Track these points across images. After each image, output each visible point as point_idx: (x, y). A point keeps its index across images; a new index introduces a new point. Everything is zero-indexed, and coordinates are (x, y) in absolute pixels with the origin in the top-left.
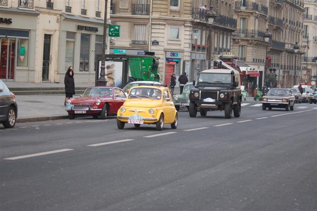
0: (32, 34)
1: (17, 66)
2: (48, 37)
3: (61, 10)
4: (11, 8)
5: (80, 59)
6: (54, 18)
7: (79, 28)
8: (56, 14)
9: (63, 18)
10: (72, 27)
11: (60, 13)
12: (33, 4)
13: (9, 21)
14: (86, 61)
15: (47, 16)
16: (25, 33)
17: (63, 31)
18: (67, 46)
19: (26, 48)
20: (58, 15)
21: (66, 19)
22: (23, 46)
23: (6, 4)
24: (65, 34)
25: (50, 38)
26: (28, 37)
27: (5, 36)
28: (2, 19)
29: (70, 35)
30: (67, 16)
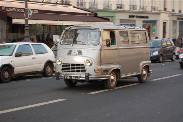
0: (157, 22)
1: (152, 36)
2: (165, 23)
3: (170, 11)
4: (148, 11)
5: (179, 32)
6: (167, 15)
7: (178, 19)
8: (168, 13)
9: (171, 15)
10: (175, 19)
11: (170, 12)
12: (157, 9)
13: (147, 17)
14: (182, 33)
15: (164, 14)
16: (155, 22)
17: (171, 20)
18: (173, 27)
19: (155, 28)
20: (169, 14)
21: (173, 15)
22: (154, 28)
23: (146, 10)
24: (172, 22)
25: (165, 24)
26: (156, 23)
27: (145, 24)
28: (144, 16)
29: (174, 22)
30: (173, 14)
